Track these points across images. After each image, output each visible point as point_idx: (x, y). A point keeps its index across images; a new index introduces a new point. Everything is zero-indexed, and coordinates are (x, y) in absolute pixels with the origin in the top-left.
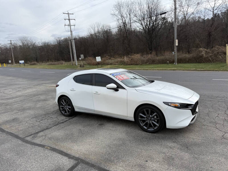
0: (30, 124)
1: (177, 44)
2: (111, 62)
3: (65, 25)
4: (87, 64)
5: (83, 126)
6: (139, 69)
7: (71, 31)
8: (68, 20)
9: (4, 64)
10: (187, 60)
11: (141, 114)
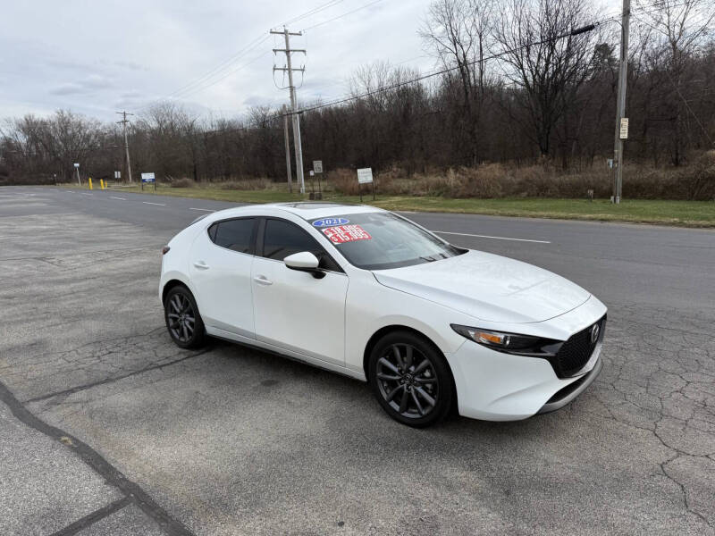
0: (69, 362)
1: (624, 134)
2: (406, 188)
3: (274, 69)
4: (333, 189)
5: (211, 383)
6: (487, 210)
7: (292, 88)
8: (284, 54)
9: (101, 181)
10: (661, 188)
11: (383, 360)
